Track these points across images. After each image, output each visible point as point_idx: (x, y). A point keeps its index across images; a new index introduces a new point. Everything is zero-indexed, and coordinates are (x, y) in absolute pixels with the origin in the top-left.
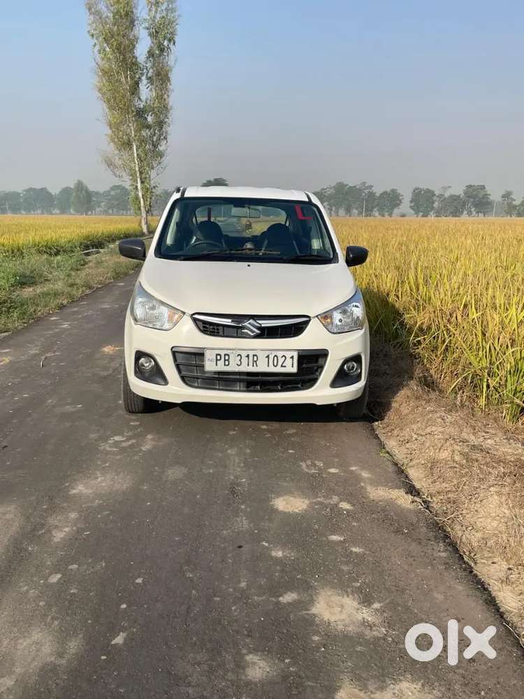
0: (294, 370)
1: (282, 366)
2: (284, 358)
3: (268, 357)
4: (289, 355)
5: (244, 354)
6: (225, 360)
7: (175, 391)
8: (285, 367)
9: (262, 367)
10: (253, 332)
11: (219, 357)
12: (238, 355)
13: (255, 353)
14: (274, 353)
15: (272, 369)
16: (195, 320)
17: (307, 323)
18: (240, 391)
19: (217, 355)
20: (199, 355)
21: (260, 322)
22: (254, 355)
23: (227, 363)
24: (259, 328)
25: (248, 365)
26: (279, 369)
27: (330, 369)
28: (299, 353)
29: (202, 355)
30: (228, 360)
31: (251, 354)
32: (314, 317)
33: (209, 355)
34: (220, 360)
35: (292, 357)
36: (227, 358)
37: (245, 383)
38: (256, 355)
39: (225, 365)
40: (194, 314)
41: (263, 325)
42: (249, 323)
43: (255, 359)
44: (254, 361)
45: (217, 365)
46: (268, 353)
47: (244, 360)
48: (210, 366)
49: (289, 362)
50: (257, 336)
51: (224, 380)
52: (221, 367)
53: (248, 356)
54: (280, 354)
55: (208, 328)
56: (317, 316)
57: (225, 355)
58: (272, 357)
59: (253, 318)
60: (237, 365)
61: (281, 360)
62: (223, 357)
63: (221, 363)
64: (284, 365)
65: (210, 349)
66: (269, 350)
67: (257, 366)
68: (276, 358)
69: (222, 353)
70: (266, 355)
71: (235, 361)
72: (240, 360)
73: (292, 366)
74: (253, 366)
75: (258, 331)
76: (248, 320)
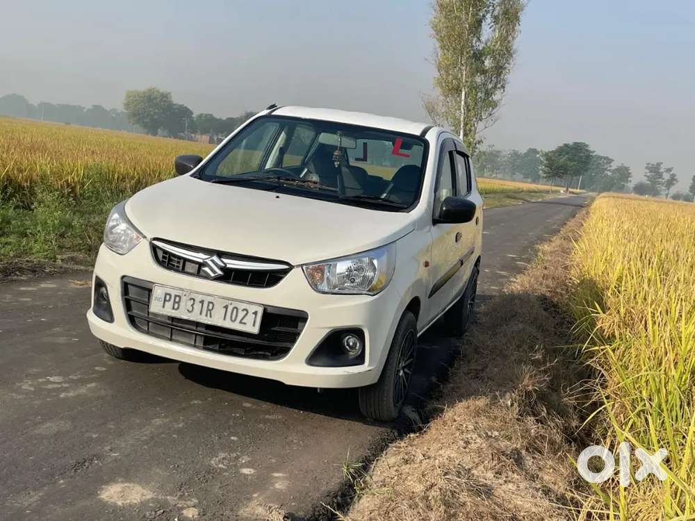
0: (255, 330)
1: (241, 322)
2: (245, 312)
3: (226, 307)
4: (252, 309)
5: (198, 299)
6: (175, 302)
7: (119, 332)
8: (245, 323)
10: (214, 272)
11: (168, 297)
12: (191, 299)
13: (210, 299)
14: (235, 304)
15: (228, 324)
16: (154, 249)
17: (285, 272)
18: (195, 346)
19: (166, 294)
20: (146, 289)
21: (226, 261)
22: (209, 303)
23: (176, 306)
24: (222, 269)
25: (201, 314)
26: (236, 326)
27: (309, 338)
28: (265, 310)
29: (150, 291)
30: (178, 303)
31: (206, 300)
32: (298, 266)
33: (158, 293)
34: (169, 300)
35: (255, 313)
36: (177, 299)
37: (203, 339)
38: (212, 303)
39: (173, 308)
40: (156, 239)
41: (228, 266)
42: (212, 261)
43: (210, 308)
44: (208, 310)
45: (164, 307)
46: (227, 302)
47: (197, 306)
48: (156, 307)
49: (250, 317)
50: (218, 279)
51: (175, 328)
52: (168, 311)
53: (202, 302)
54: (241, 306)
55: (166, 260)
56: (302, 266)
57: (176, 296)
58: (231, 307)
59: (221, 254)
60: (188, 310)
61: (241, 314)
62: (173, 298)
63: (169, 305)
64: (243, 321)
65: (162, 285)
66: (229, 299)
67: (211, 316)
68: (235, 310)
69: (173, 293)
70: (225, 305)
71: (186, 305)
72: (192, 306)
73: (254, 325)
74: (206, 315)
75: (220, 272)
76: (212, 256)
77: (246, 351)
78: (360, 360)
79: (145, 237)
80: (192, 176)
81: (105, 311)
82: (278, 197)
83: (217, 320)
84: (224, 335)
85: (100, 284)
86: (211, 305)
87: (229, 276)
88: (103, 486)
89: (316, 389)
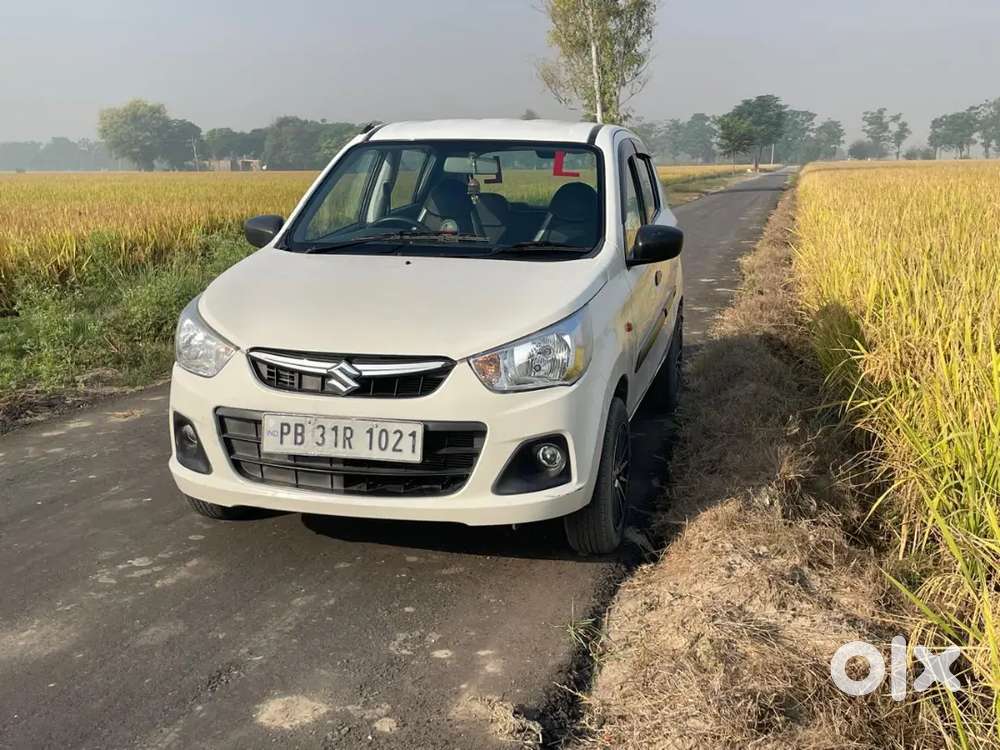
0: (416, 458)
1: (394, 450)
2: (398, 435)
3: (370, 432)
4: (407, 429)
5: (328, 425)
6: (296, 434)
7: (223, 486)
8: (400, 451)
9: (361, 449)
10: (345, 385)
11: (285, 428)
12: (319, 427)
13: (347, 423)
14: (382, 426)
15: (376, 455)
16: (254, 363)
17: (446, 372)
18: (332, 491)
19: (283, 425)
20: (253, 423)
21: (359, 367)
22: (346, 428)
23: (299, 439)
24: (356, 379)
25: (336, 445)
26: (388, 456)
27: (492, 459)
28: (426, 427)
29: (258, 423)
30: (301, 434)
31: (341, 425)
32: (462, 360)
33: (270, 424)
34: (288, 432)
35: (413, 434)
36: (300, 430)
37: (342, 478)
38: (350, 428)
39: (296, 443)
40: (253, 349)
41: (364, 374)
42: (341, 370)
43: (348, 435)
44: (345, 438)
45: (282, 442)
46: (369, 425)
47: (330, 436)
48: (270, 444)
49: (407, 441)
50: (353, 393)
51: (302, 469)
52: (289, 447)
53: (336, 429)
54: (391, 427)
55: (274, 377)
56: (467, 359)
57: (297, 425)
58: (378, 430)
59: (350, 359)
60: (317, 443)
61: (393, 439)
62: (293, 429)
63: (289, 438)
64: (398, 448)
65: (275, 414)
66: (373, 420)
67: (350, 447)
68: (384, 434)
69: (292, 421)
70: (368, 429)
71: (313, 436)
72: (322, 435)
73: (413, 451)
74: (344, 447)
75: (354, 384)
76: (339, 363)
77: (406, 487)
78: (565, 476)
79: (238, 348)
80: (276, 247)
81: (196, 458)
82: (408, 263)
83: (361, 450)
84: (371, 469)
85: (181, 421)
86: (348, 432)
87: (369, 387)
88: (257, 706)
89: (510, 526)
